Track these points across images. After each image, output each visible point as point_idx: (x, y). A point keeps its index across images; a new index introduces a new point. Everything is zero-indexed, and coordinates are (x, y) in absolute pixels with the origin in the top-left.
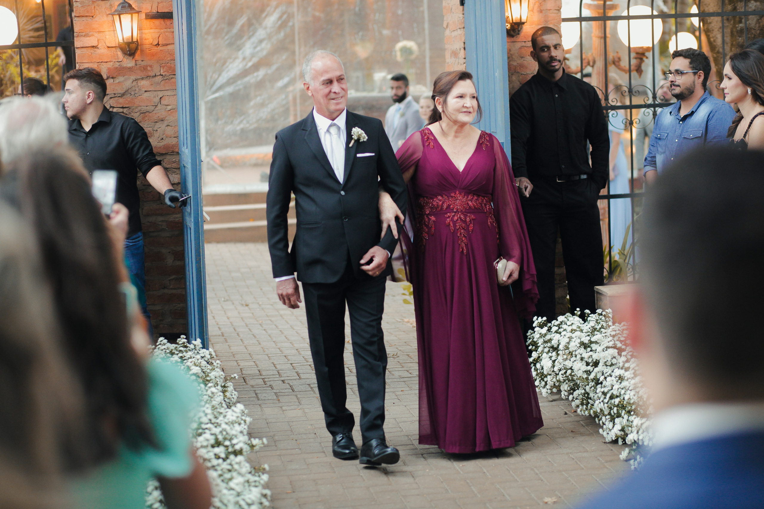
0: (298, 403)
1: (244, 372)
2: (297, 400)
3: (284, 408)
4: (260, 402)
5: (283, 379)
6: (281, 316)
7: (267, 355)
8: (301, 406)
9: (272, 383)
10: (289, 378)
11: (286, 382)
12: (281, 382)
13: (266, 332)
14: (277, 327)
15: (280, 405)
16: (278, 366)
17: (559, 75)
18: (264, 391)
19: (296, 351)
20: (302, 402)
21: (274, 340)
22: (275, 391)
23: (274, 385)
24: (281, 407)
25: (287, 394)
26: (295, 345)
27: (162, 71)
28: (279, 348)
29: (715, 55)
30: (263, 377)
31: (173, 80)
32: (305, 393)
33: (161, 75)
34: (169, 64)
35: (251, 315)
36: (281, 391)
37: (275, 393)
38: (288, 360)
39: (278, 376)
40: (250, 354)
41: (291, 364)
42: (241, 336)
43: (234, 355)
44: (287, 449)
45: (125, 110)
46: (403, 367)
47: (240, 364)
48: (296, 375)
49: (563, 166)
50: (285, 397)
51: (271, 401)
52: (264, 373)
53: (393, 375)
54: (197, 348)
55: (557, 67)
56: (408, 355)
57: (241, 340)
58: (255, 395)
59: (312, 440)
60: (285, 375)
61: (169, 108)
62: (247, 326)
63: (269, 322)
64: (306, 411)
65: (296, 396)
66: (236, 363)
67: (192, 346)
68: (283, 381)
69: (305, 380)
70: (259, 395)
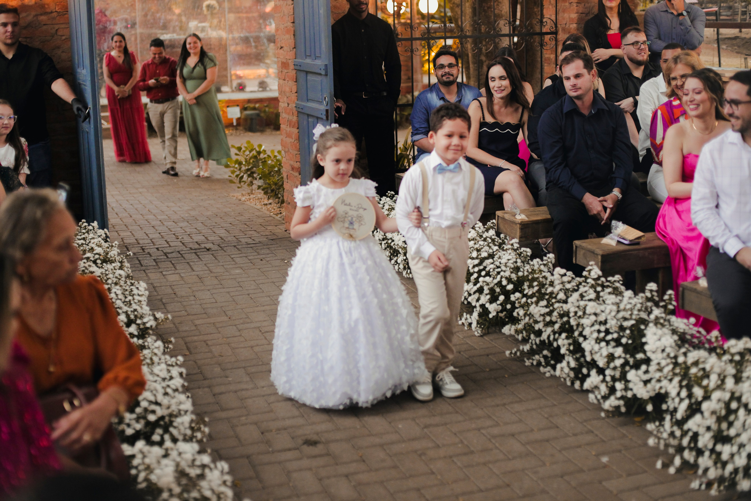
0: (173, 269)
1: (125, 241)
2: (172, 266)
3: (164, 273)
4: (143, 268)
5: (156, 247)
6: (140, 193)
7: (139, 226)
8: (177, 272)
9: (149, 251)
10: (161, 246)
11: (160, 249)
12: (156, 250)
13: (133, 206)
14: (140, 202)
15: (160, 270)
16: (150, 235)
17: (365, 15)
18: (144, 259)
19: (160, 222)
20: (177, 268)
21: (141, 213)
22: (153, 258)
23: (151, 252)
24: (161, 272)
25: (163, 260)
26: (158, 217)
27: (57, 9)
28: (146, 220)
29: (451, 5)
30: (141, 246)
31: (66, 16)
32: (177, 259)
33: (56, 11)
34: (62, 3)
35: (118, 193)
36: (158, 257)
37: (154, 260)
38: (156, 230)
39: (152, 244)
40: (125, 225)
41: (159, 233)
42: (115, 210)
43: (113, 226)
44: (175, 312)
45: (28, 40)
46: (246, 235)
47: (120, 234)
48: (166, 243)
49: (367, 85)
50: (162, 263)
51: (152, 267)
52: (141, 242)
53: (241, 242)
54: (95, 228)
55: (364, 9)
56: (245, 224)
57: (117, 214)
58: (138, 262)
59: (193, 302)
60: (158, 243)
61: (64, 38)
62: (117, 201)
63: (133, 198)
64: (182, 275)
65: (171, 261)
66: (117, 234)
67: (91, 228)
68: (157, 249)
69: (174, 248)
70: (142, 262)
